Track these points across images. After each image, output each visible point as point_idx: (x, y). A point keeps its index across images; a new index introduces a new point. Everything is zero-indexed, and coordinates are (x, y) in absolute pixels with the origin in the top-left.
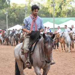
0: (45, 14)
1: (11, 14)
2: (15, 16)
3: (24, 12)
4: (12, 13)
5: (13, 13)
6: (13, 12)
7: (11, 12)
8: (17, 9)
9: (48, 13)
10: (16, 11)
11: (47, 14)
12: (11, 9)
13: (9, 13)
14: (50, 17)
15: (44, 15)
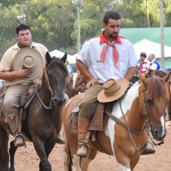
0: (133, 18)
1: (36, 21)
2: (46, 25)
3: (72, 15)
4: (37, 17)
5: (40, 18)
6: (39, 13)
7: (33, 13)
8: (51, 6)
9: (143, 15)
10: (47, 11)
11: (138, 16)
12: (35, 6)
13: (29, 17)
14: (147, 27)
15: (128, 21)
